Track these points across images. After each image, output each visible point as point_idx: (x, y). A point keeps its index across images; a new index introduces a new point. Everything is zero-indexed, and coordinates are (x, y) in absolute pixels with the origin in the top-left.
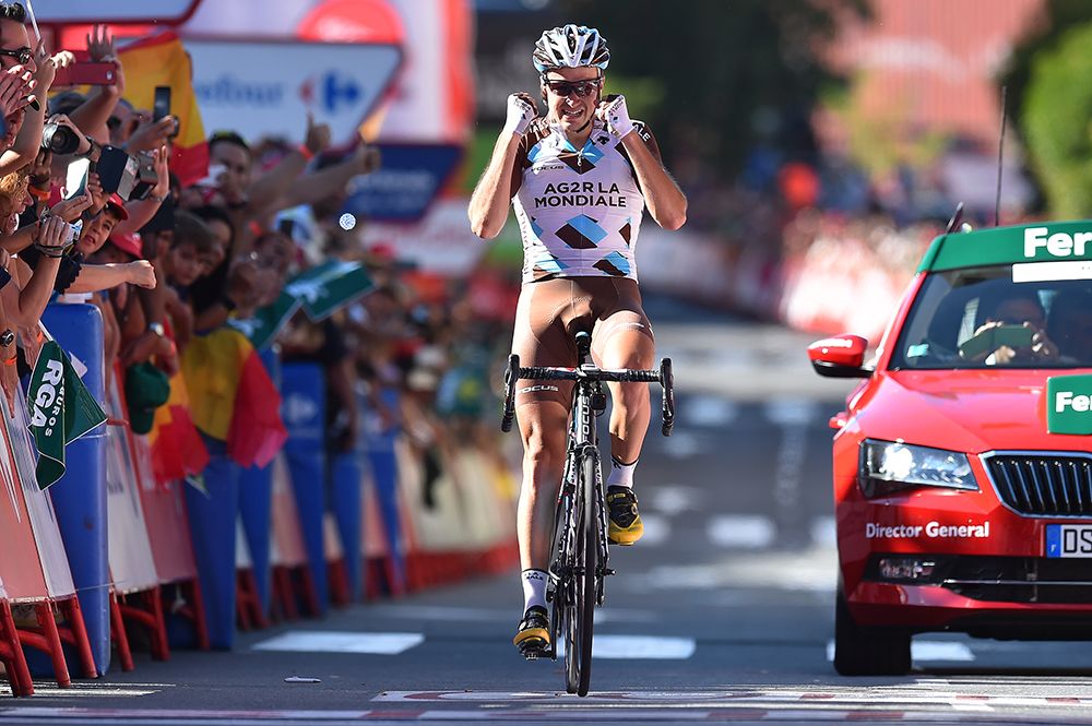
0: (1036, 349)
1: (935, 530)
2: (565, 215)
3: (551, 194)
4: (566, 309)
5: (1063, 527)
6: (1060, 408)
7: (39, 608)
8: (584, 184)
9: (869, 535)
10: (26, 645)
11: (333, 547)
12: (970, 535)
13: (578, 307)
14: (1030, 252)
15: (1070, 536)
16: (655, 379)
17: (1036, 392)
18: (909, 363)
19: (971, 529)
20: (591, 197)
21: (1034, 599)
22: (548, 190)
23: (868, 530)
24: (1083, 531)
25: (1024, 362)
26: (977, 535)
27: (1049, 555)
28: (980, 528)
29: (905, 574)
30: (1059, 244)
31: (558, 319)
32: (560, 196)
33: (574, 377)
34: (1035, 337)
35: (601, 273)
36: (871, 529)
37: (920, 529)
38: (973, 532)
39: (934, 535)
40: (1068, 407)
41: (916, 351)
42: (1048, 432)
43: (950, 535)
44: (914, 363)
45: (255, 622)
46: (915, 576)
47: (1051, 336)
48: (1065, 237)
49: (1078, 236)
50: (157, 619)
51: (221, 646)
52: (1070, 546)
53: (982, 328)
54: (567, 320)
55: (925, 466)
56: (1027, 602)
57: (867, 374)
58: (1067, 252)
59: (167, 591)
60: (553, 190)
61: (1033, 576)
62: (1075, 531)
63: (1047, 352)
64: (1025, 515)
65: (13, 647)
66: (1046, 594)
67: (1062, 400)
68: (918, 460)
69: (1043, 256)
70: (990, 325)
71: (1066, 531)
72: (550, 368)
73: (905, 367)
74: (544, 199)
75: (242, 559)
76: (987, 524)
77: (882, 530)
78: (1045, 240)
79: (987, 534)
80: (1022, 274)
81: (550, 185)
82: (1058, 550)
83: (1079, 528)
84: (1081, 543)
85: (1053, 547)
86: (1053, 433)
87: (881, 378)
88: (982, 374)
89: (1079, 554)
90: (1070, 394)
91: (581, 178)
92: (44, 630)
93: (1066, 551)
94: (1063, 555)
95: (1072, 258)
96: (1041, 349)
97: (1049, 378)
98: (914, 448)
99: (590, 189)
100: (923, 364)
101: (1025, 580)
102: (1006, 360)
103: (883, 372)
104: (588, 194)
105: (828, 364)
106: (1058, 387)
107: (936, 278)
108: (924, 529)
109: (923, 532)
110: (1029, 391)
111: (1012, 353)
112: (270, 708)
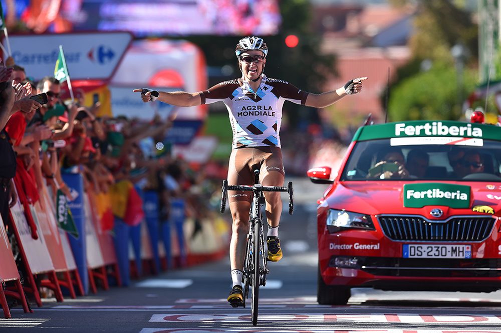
0: (400, 172)
1: (358, 247)
2: (250, 120)
3: (244, 111)
4: (250, 160)
5: (410, 246)
6: (408, 197)
7: (65, 273)
8: (258, 106)
9: (331, 248)
10: (61, 286)
11: (162, 252)
12: (372, 248)
13: (255, 160)
14: (398, 133)
15: (413, 249)
16: (286, 191)
17: (400, 190)
18: (348, 178)
19: (372, 246)
20: (261, 112)
21: (398, 275)
22: (243, 109)
23: (330, 246)
24: (418, 247)
25: (395, 178)
26: (374, 248)
27: (404, 257)
28: (376, 246)
29: (346, 264)
30: (409, 130)
31: (247, 165)
32: (248, 111)
33: (252, 189)
34: (400, 168)
35: (265, 145)
36: (332, 246)
37: (351, 246)
38: (373, 247)
39: (357, 248)
40: (412, 197)
41: (351, 173)
42: (404, 206)
43: (364, 248)
44: (351, 178)
45: (137, 276)
46: (350, 265)
47: (406, 167)
48: (412, 127)
49: (417, 127)
50: (103, 277)
51: (125, 285)
52: (413, 253)
53: (378, 164)
54: (251, 165)
55: (354, 220)
56: (395, 276)
57: (331, 182)
58: (413, 134)
59: (106, 267)
60: (245, 109)
61: (398, 265)
62: (414, 247)
63: (404, 174)
64: (394, 241)
65: (56, 285)
66: (403, 273)
67: (410, 193)
68: (350, 217)
69: (403, 135)
70: (382, 163)
71: (411, 247)
72: (242, 186)
73: (347, 179)
74: (241, 113)
75: (131, 255)
76: (379, 244)
77: (336, 246)
78: (403, 128)
79: (379, 248)
80: (394, 142)
81: (244, 107)
82: (407, 255)
83: (416, 246)
84: (417, 252)
85: (406, 254)
86: (406, 207)
87: (337, 184)
88: (378, 183)
89: (416, 257)
90: (413, 191)
91: (256, 104)
92: (66, 280)
93: (411, 255)
94: (410, 257)
95: (415, 136)
96: (402, 173)
97: (404, 185)
98: (350, 213)
99: (260, 108)
100: (355, 178)
101: (394, 267)
102: (389, 177)
103: (338, 182)
104: (259, 110)
105: (315, 178)
106: (408, 188)
107: (360, 144)
108: (353, 246)
109: (353, 247)
110: (397, 190)
111: (391, 174)
112: (141, 305)
